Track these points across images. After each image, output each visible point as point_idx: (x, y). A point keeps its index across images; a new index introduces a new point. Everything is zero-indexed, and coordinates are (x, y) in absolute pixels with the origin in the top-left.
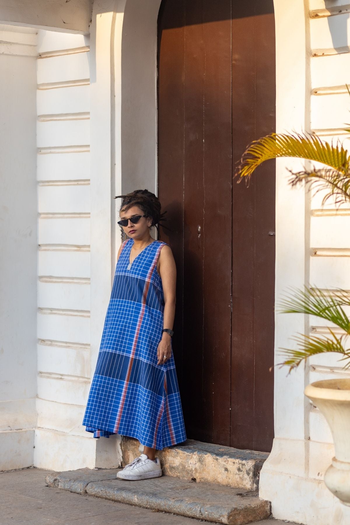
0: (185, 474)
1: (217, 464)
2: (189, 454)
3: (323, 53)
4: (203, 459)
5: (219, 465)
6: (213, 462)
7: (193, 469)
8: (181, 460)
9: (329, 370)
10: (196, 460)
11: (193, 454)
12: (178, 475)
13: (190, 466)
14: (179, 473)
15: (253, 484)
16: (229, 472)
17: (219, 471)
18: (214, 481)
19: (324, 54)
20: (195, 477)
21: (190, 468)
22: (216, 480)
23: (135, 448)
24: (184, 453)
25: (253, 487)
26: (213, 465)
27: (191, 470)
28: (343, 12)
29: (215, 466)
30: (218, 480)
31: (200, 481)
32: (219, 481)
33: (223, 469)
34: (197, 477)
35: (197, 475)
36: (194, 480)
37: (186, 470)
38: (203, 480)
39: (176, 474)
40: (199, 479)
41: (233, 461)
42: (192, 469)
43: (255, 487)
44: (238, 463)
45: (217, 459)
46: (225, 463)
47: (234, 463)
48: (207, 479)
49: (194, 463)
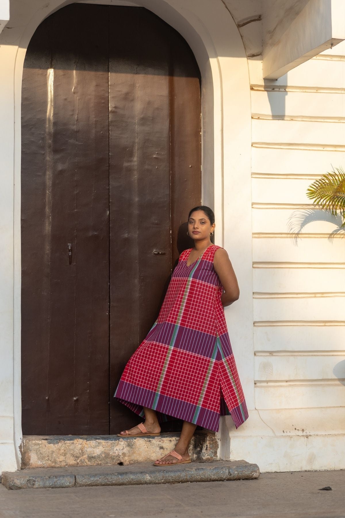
0: (108, 460)
1: (150, 445)
2: (115, 442)
3: (258, 117)
4: (132, 443)
5: (153, 445)
6: (145, 444)
7: (121, 454)
8: (104, 449)
9: (268, 354)
10: (124, 446)
11: (119, 441)
12: (99, 463)
13: (116, 452)
14: (101, 461)
15: (193, 454)
16: (166, 449)
17: (153, 450)
18: (146, 461)
19: (260, 118)
20: (122, 461)
21: (116, 453)
22: (149, 459)
23: (39, 447)
24: (107, 442)
25: (193, 457)
26: (146, 446)
27: (118, 456)
28: (276, 90)
29: (148, 447)
30: (151, 459)
31: (129, 463)
32: (153, 459)
33: (158, 448)
34: (126, 461)
35: (126, 458)
36: (121, 464)
37: (110, 456)
38: (132, 462)
39: (97, 462)
40: (129, 461)
41: (169, 440)
42: (119, 454)
43: (196, 457)
44: (175, 440)
45: (150, 441)
46: (160, 443)
47: (171, 441)
48: (137, 460)
49: (122, 449)
